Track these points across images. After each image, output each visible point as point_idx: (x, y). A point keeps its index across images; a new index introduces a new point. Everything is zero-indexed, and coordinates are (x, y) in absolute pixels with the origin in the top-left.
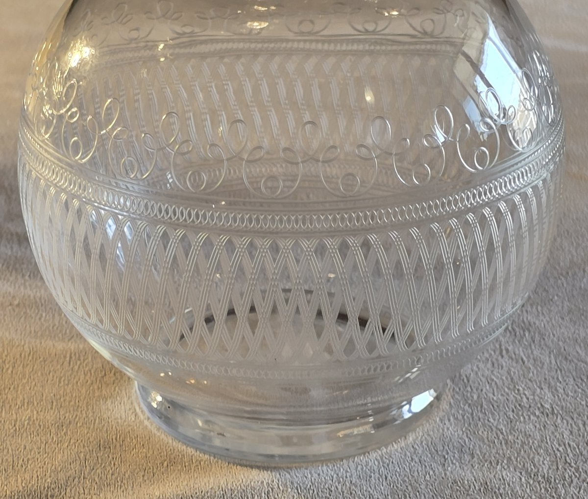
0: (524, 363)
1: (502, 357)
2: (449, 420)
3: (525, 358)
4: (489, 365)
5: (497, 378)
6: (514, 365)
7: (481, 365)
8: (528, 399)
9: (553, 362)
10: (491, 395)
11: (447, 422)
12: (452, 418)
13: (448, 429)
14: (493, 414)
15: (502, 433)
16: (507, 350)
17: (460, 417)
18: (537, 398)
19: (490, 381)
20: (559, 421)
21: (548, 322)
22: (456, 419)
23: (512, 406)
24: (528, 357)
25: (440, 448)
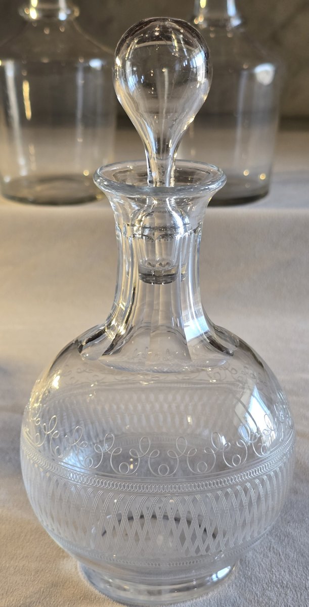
0: (280, 555)
1: (270, 551)
2: (232, 586)
3: (281, 553)
4: (262, 556)
5: (264, 563)
6: (275, 556)
7: (258, 555)
8: (276, 577)
9: (295, 557)
10: (258, 573)
11: (231, 587)
12: (234, 585)
13: (230, 591)
14: (256, 584)
15: (257, 596)
16: (273, 548)
17: (238, 585)
18: (281, 577)
19: (259, 565)
20: (288, 592)
21: (299, 533)
22: (236, 585)
23: (267, 581)
24: (283, 553)
25: (223, 602)
